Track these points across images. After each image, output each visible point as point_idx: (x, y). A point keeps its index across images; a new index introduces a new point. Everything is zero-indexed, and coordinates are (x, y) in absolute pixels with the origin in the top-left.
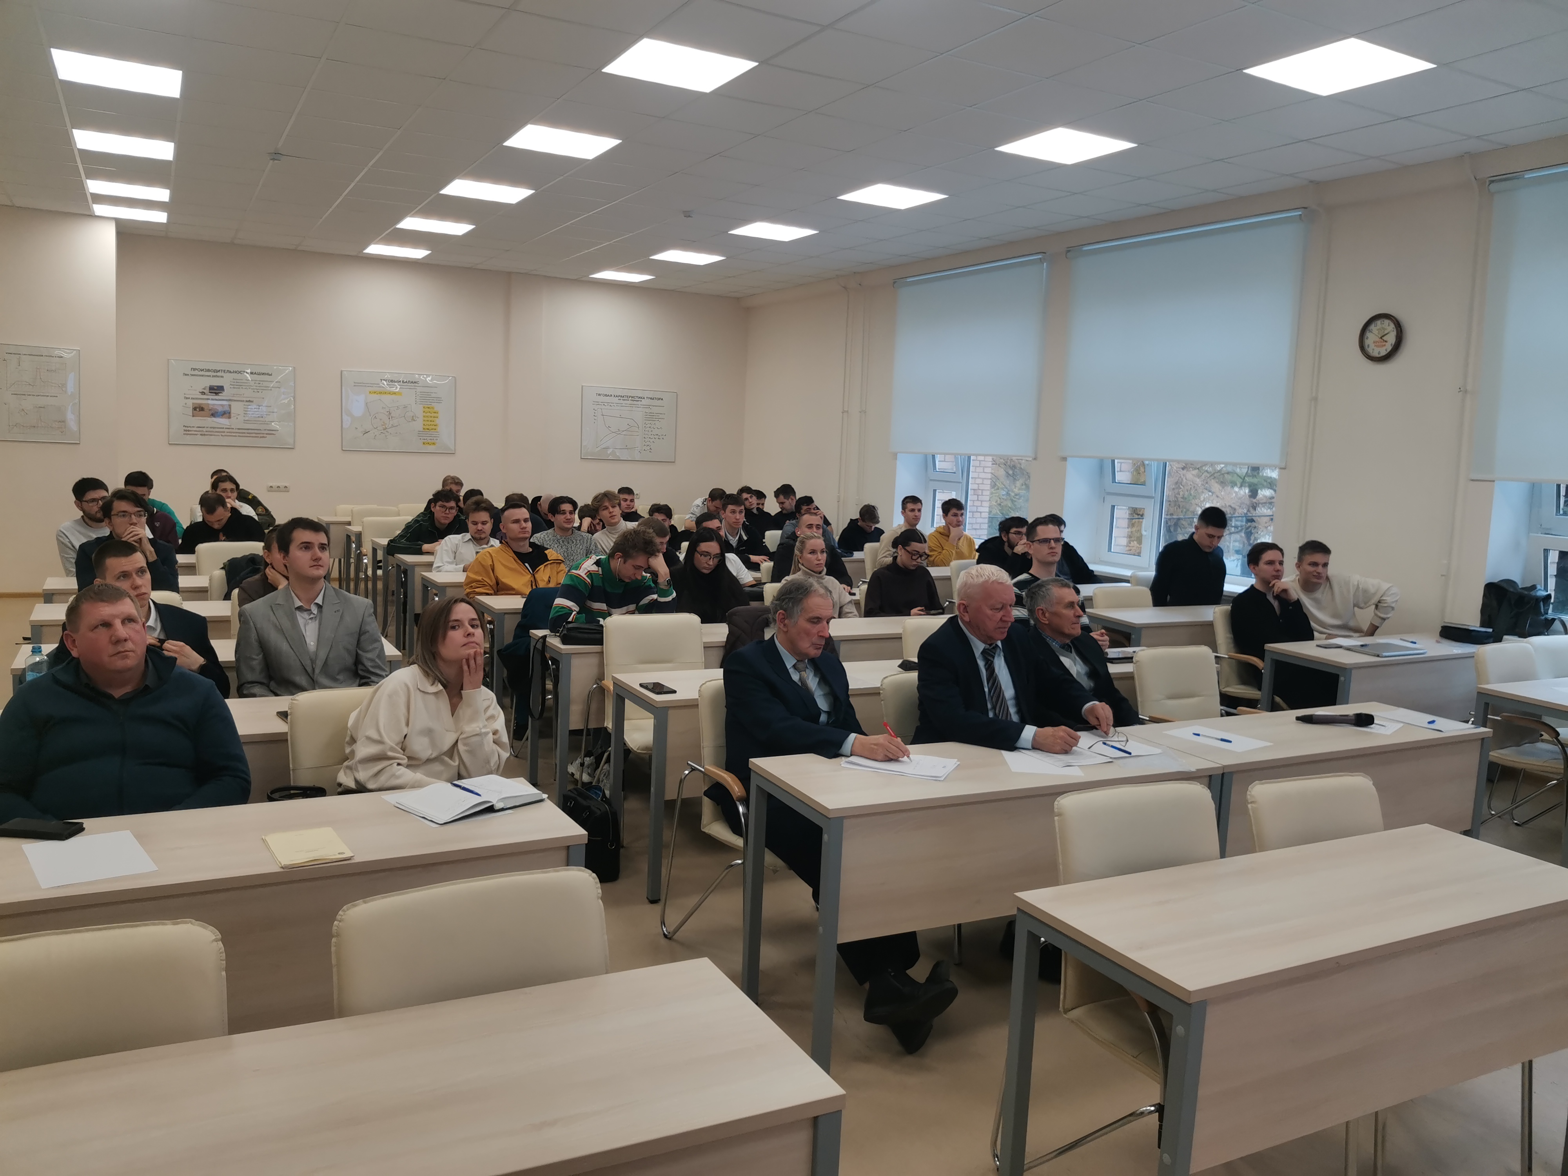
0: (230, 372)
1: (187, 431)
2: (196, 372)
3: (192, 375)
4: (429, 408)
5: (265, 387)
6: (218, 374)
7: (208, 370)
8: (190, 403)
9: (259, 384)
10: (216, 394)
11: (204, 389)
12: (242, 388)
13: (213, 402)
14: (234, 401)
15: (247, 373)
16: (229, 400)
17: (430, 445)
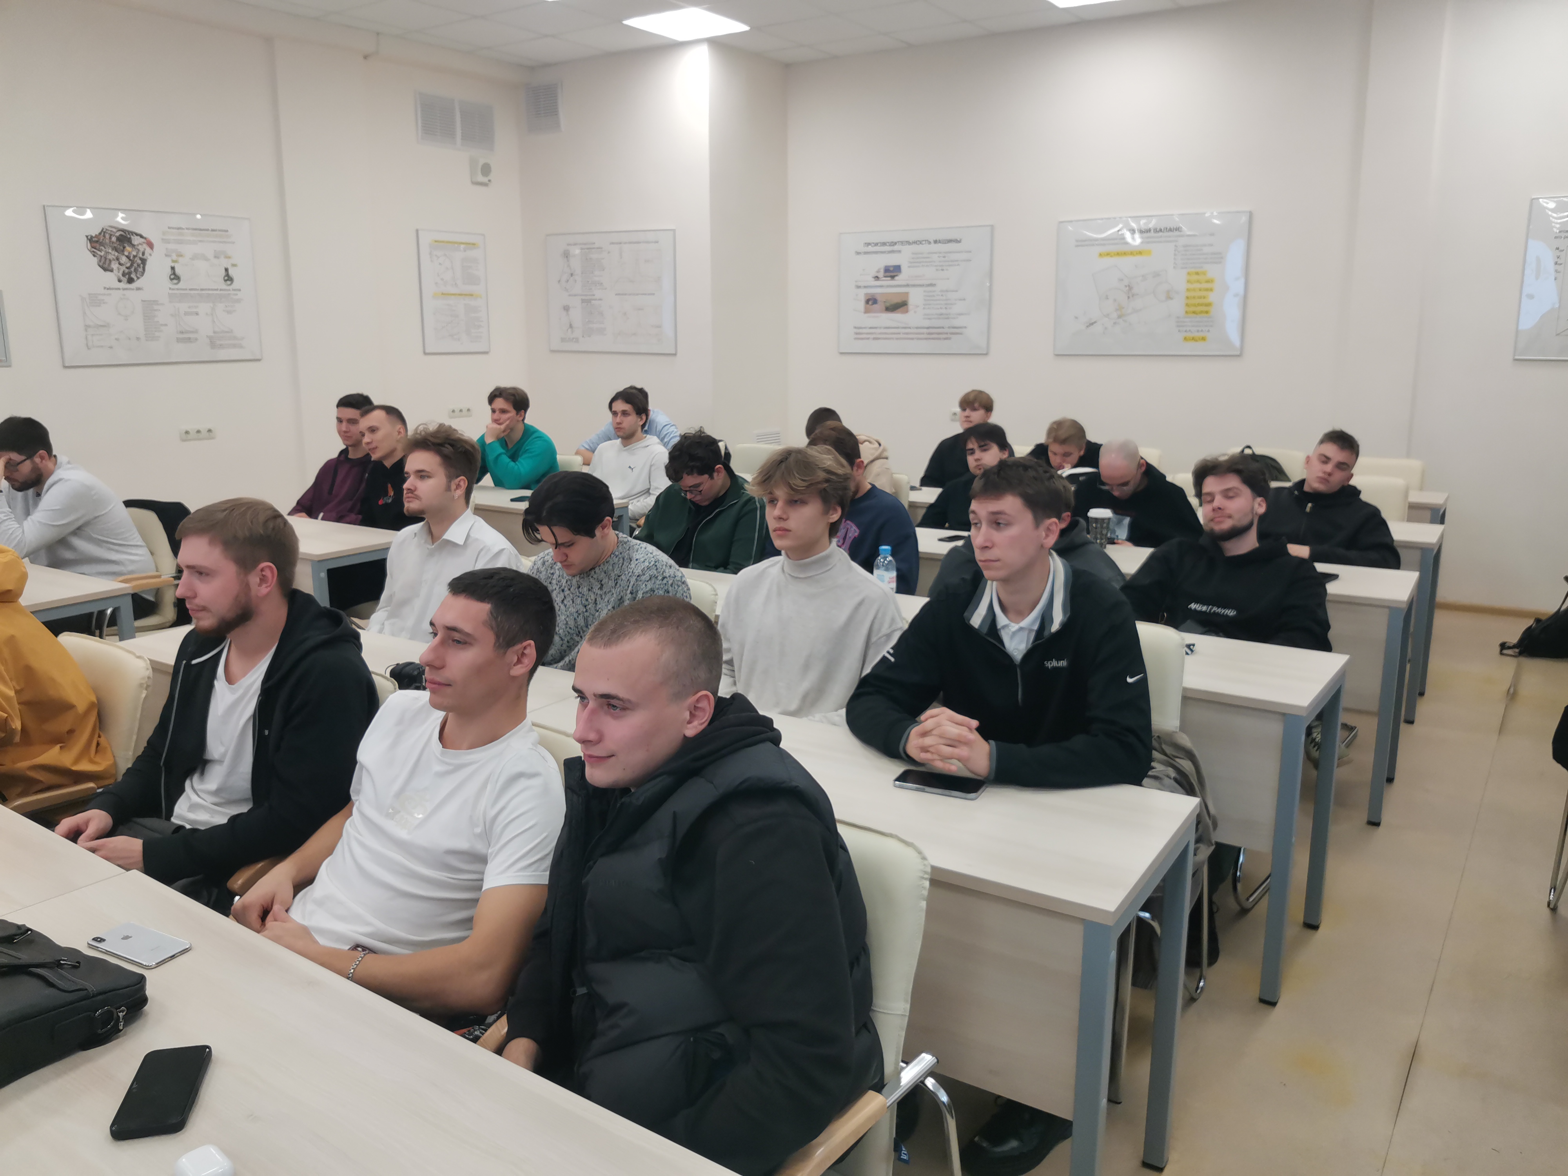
0: (909, 243)
1: (859, 333)
2: (870, 248)
3: (866, 253)
4: (1197, 273)
5: (952, 261)
6: (896, 248)
7: (884, 244)
8: (862, 295)
9: (944, 257)
10: (893, 277)
11: (878, 272)
12: (923, 266)
13: (888, 289)
14: (914, 286)
15: (930, 243)
16: (908, 285)
17: (1196, 341)
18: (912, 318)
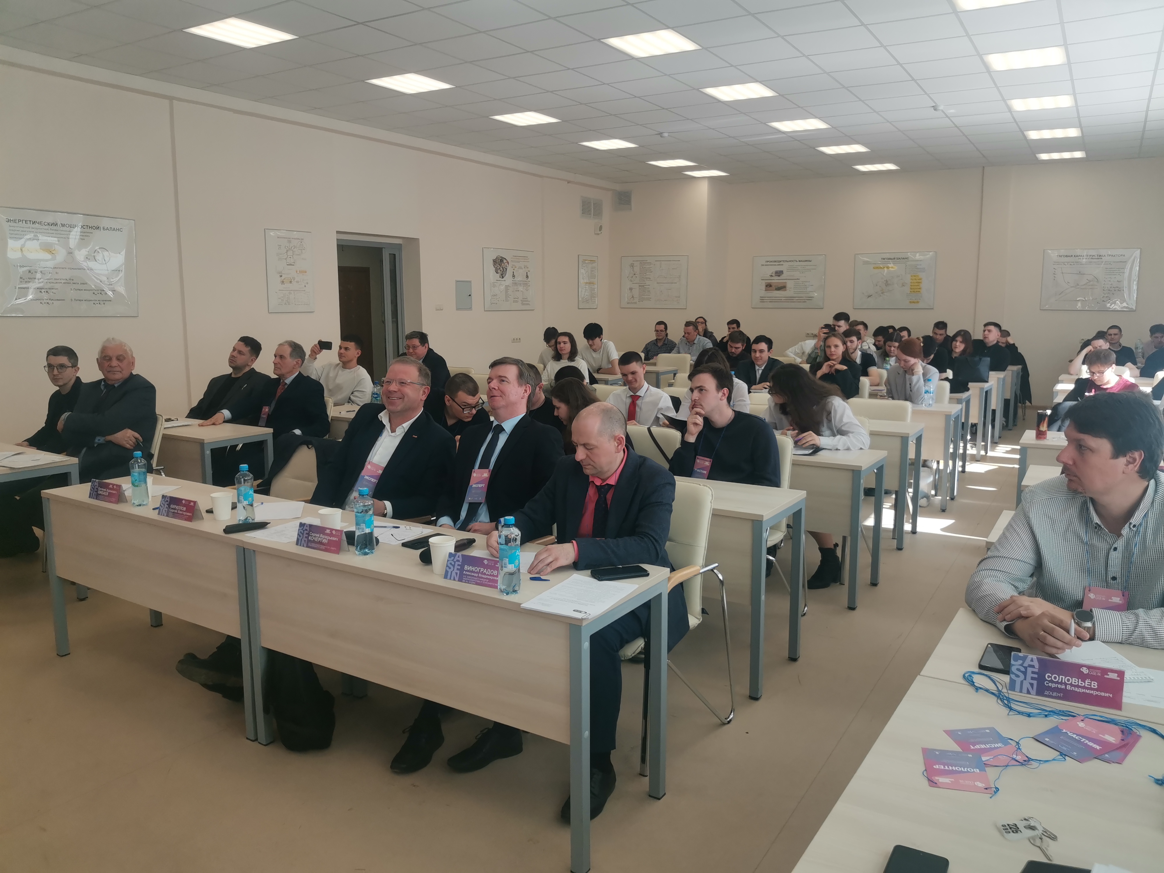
0: (787, 261)
1: (762, 300)
2: (768, 263)
3: (766, 265)
4: (914, 276)
5: (807, 269)
6: (781, 263)
7: (775, 261)
8: (764, 283)
9: (803, 267)
10: (779, 276)
11: (772, 273)
12: (794, 271)
13: (776, 280)
14: (788, 279)
15: (797, 261)
16: (786, 279)
17: (915, 303)
18: (788, 293)
